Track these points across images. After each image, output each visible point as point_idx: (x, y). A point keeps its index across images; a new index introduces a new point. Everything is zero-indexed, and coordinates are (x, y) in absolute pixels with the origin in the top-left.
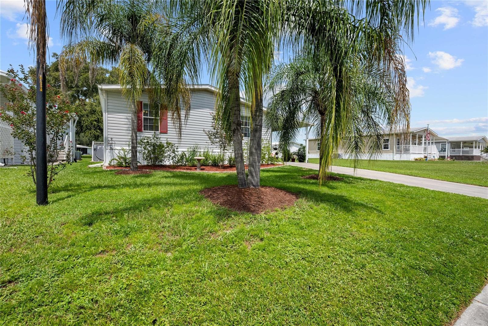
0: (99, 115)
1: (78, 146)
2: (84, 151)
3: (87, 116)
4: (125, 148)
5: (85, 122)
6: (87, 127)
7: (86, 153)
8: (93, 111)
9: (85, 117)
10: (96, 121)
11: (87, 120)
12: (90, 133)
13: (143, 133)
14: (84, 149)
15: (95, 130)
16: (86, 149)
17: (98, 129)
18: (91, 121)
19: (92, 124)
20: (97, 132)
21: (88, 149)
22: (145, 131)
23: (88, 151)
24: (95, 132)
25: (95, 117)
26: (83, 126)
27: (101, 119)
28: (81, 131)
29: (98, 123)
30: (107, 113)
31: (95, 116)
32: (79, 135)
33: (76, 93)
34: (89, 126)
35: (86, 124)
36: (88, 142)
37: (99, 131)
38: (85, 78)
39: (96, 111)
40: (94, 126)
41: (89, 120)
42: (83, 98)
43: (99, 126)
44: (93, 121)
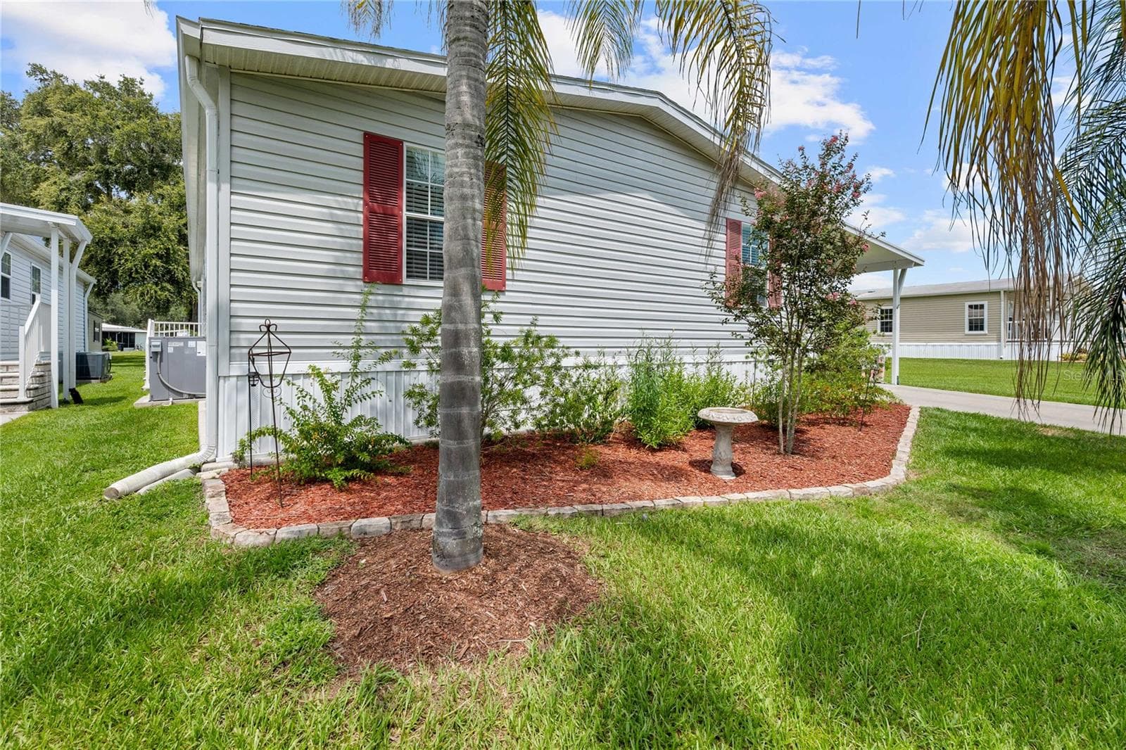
0: (169, 239)
1: (106, 327)
2: (125, 341)
3: (131, 242)
4: (323, 366)
5: (127, 260)
6: (130, 276)
7: (132, 345)
8: (153, 227)
9: (126, 246)
10: (159, 256)
11: (132, 255)
12: (142, 295)
13: (406, 291)
14: (126, 334)
15: (157, 284)
16: (133, 334)
17: (168, 281)
18: (145, 256)
19: (147, 266)
20: (163, 289)
21: (136, 335)
22: (411, 282)
23: (137, 341)
24: (157, 289)
25: (156, 247)
26: (116, 271)
27: (175, 252)
28: (111, 286)
29: (166, 262)
30: (226, 188)
31: (158, 243)
32: (105, 299)
33: (99, 177)
34: (137, 272)
35: (129, 265)
36: (139, 316)
37: (169, 286)
38: (129, 136)
39: (160, 229)
40: (155, 272)
41: (139, 253)
42: (123, 195)
43: (169, 272)
44: (151, 256)
